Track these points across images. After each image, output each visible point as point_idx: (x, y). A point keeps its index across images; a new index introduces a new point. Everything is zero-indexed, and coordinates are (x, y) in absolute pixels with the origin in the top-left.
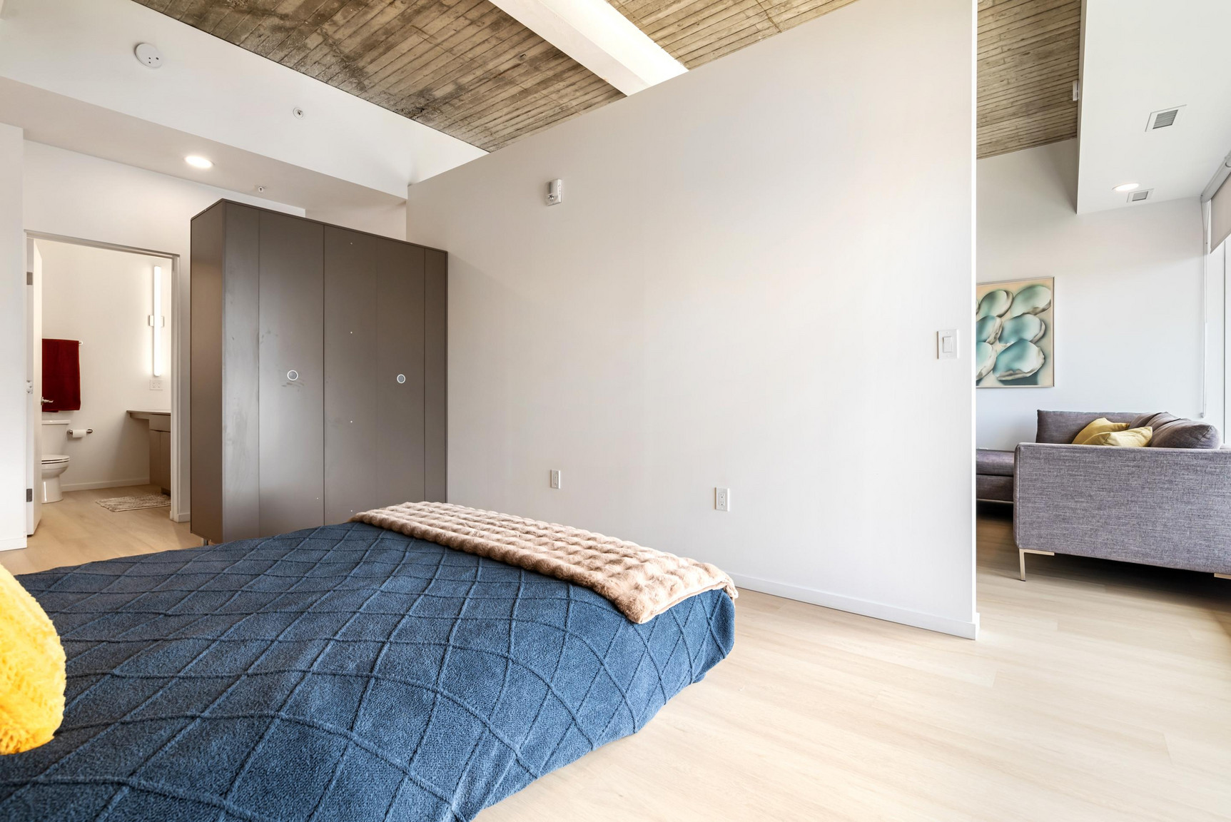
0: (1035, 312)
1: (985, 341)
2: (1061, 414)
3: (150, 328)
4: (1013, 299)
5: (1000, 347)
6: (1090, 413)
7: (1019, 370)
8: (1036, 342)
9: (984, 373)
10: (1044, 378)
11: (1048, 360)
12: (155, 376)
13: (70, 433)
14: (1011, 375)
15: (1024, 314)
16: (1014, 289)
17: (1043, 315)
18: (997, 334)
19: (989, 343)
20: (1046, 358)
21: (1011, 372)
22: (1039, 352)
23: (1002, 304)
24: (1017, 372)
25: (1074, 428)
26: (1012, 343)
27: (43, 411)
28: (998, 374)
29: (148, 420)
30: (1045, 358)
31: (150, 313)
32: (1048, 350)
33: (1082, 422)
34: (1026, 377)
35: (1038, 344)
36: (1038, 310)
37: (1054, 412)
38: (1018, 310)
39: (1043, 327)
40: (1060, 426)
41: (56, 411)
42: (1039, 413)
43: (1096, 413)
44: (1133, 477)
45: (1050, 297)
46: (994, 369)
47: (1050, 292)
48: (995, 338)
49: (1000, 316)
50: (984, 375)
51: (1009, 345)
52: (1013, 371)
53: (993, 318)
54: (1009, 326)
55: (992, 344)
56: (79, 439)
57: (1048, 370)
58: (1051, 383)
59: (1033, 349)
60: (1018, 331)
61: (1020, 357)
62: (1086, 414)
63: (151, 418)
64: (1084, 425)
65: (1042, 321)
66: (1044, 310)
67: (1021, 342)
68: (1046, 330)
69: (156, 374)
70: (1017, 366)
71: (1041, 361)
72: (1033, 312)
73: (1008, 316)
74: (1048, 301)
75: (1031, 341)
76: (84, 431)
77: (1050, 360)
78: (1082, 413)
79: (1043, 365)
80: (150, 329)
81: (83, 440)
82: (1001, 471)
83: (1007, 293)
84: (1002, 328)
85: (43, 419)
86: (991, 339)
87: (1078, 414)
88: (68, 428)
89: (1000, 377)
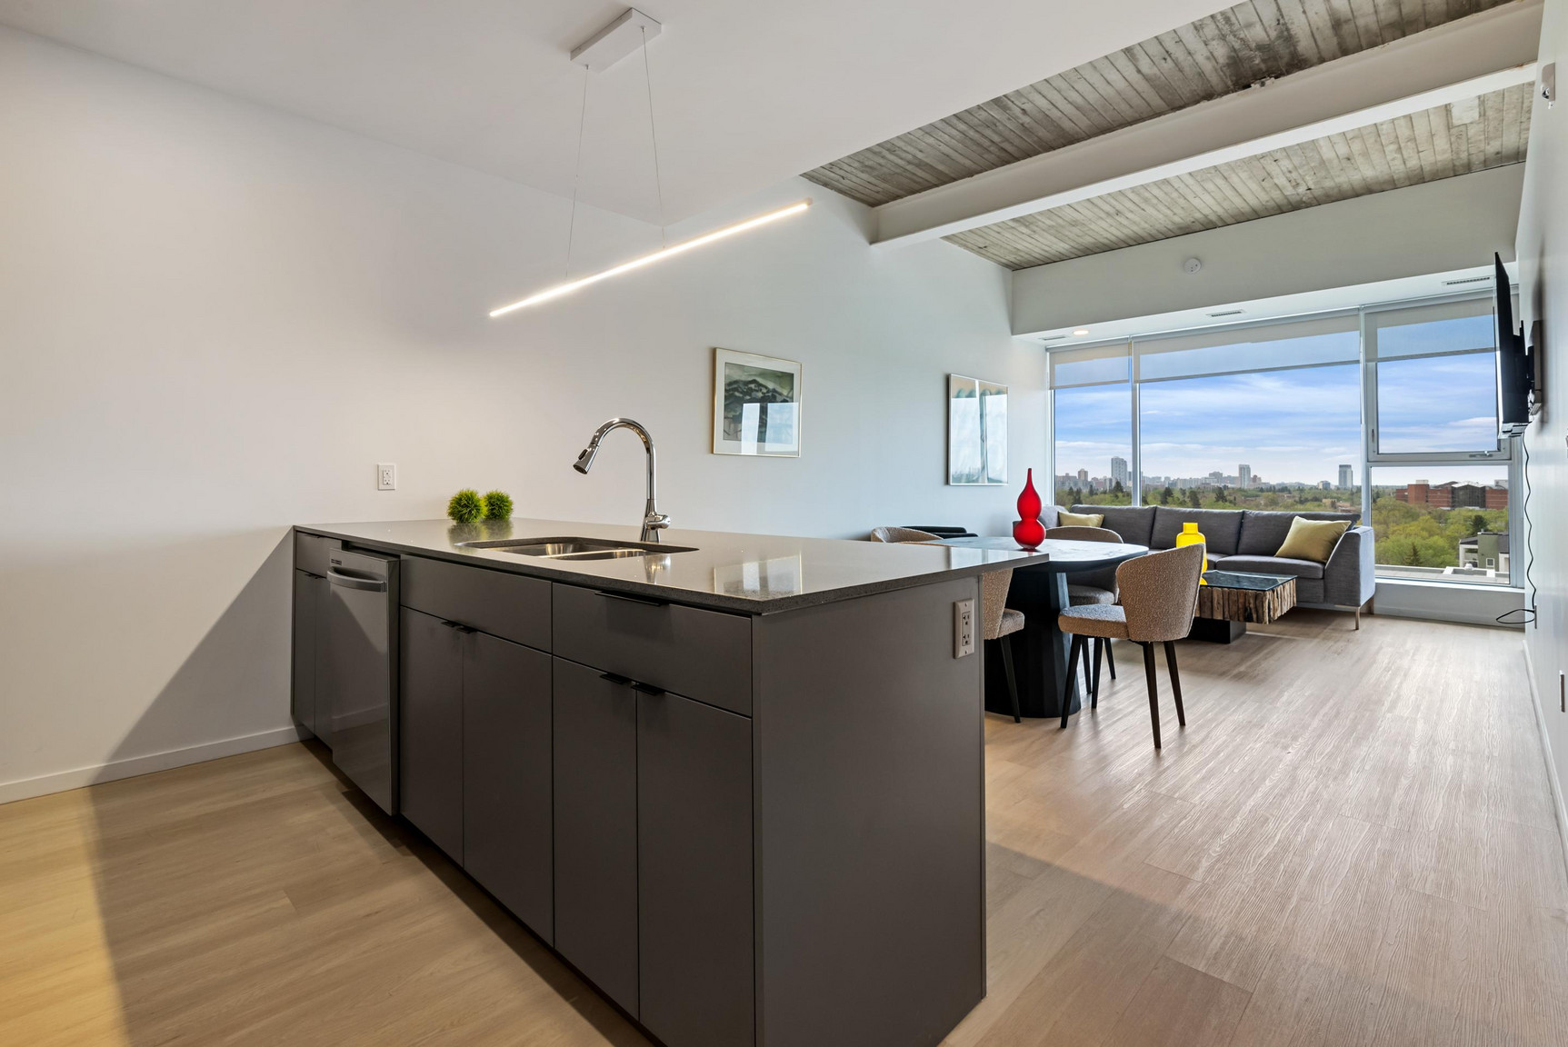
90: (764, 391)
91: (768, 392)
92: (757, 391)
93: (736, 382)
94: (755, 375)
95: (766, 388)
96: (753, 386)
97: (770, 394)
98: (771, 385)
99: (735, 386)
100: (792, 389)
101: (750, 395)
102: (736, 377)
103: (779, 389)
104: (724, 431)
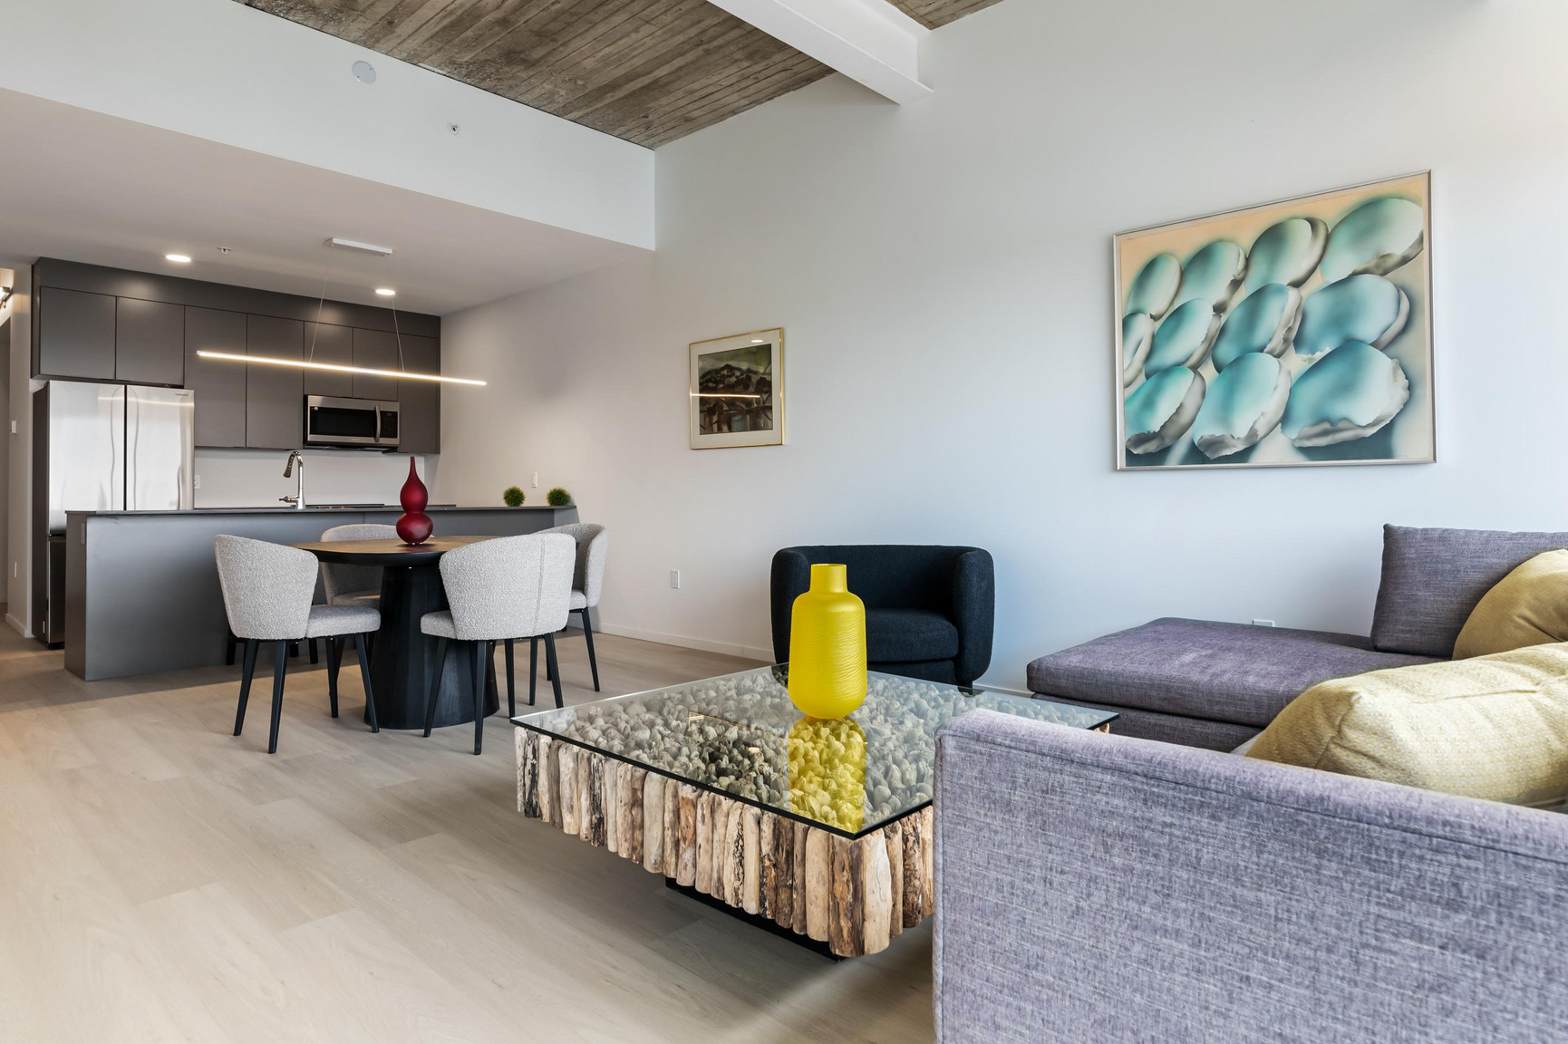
0: (1382, 268)
1: (1261, 350)
2: (1444, 537)
4: (1328, 238)
5: (1298, 362)
6: (1524, 534)
7: (1345, 419)
8: (1386, 345)
9: (1261, 431)
10: (1408, 442)
11: (1418, 392)
14: (1325, 433)
15: (1355, 274)
16: (1329, 212)
17: (1403, 274)
18: (1290, 329)
19: (1270, 353)
20: (1413, 385)
21: (1326, 426)
22: (1395, 372)
23: (1301, 251)
24: (1340, 425)
25: (1476, 577)
26: (1328, 350)
28: (1293, 433)
30: (1410, 388)
32: (1419, 364)
33: (1496, 561)
34: (1363, 439)
35: (1393, 350)
36: (1391, 262)
37: (1425, 531)
38: (1341, 264)
39: (1405, 304)
40: (1436, 573)
42: (1389, 532)
43: (1542, 535)
44: (1447, 1012)
45: (1421, 225)
46: (1285, 419)
47: (1419, 212)
48: (1286, 340)
49: (1297, 284)
50: (1261, 434)
51: (1319, 355)
52: (1328, 424)
53: (1280, 290)
54: (1318, 308)
55: (1278, 356)
57: (1419, 416)
58: (1428, 454)
59: (1381, 365)
60: (1340, 319)
61: (1346, 387)
62: (1513, 537)
64: (1501, 570)
65: (1400, 288)
66: (1405, 260)
67: (1349, 347)
68: (1413, 312)
70: (1340, 409)
71: (1400, 394)
72: (1377, 266)
73: (1317, 282)
74: (1417, 236)
75: (1374, 344)
77: (1423, 392)
78: (1500, 535)
79: (1406, 404)
82: (1229, 711)
83: (1313, 223)
84: (1302, 314)
86: (1276, 343)
87: (1490, 538)
89: (1300, 438)
90: (738, 374)
91: (742, 375)
92: (730, 376)
93: (709, 373)
94: (728, 360)
95: (739, 369)
96: (725, 372)
97: (744, 376)
98: (744, 366)
99: (708, 377)
100: (770, 363)
101: (723, 383)
102: (709, 368)
103: (754, 368)
104: (701, 425)
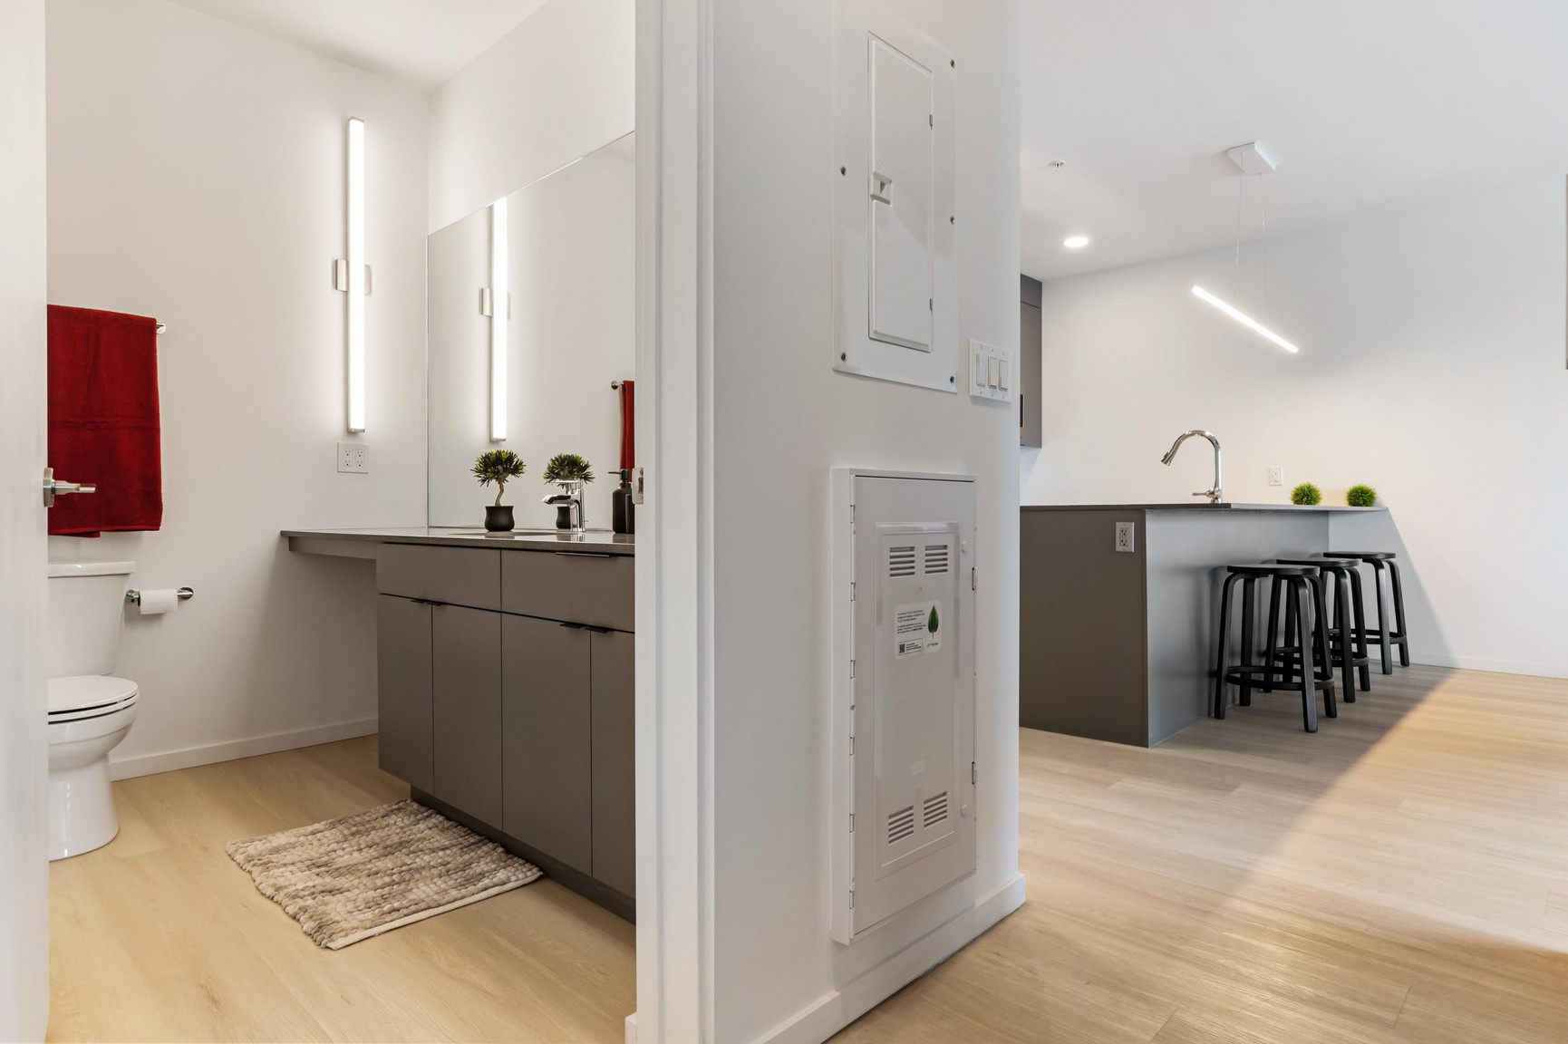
3: (338, 296)
12: (351, 433)
13: (133, 600)
27: (50, 533)
29: (372, 563)
31: (338, 254)
41: (93, 534)
56: (155, 617)
63: (379, 554)
69: (354, 425)
76: (172, 594)
80: (337, 298)
81: (167, 621)
85: (51, 560)
88: (129, 585)
